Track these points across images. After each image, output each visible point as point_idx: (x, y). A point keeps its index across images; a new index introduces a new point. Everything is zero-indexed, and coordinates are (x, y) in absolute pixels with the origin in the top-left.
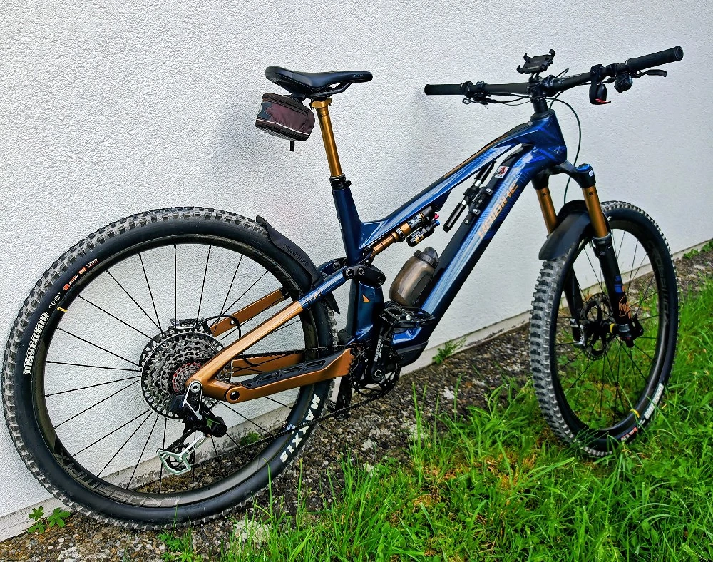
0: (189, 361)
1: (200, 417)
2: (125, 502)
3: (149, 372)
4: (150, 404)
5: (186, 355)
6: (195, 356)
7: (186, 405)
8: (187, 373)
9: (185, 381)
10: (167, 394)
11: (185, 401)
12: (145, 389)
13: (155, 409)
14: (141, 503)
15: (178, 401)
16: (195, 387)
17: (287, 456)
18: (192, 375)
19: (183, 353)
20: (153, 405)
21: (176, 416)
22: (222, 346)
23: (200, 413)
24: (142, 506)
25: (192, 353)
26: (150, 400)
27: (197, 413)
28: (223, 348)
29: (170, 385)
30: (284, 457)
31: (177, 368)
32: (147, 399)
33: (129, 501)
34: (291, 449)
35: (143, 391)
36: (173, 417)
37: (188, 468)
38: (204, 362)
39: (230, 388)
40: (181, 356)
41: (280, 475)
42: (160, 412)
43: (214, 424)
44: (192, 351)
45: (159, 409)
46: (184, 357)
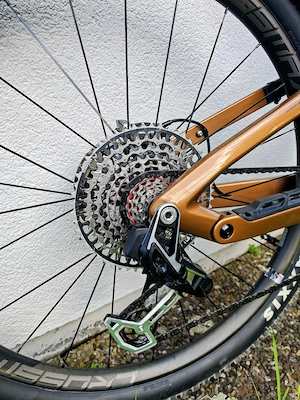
0: (152, 174)
1: (177, 267)
2: (60, 388)
3: (88, 191)
4: (91, 244)
5: (147, 164)
6: (161, 168)
7: (154, 245)
8: (150, 193)
9: (149, 205)
10: (118, 228)
11: (153, 239)
12: (82, 221)
13: (99, 252)
14: (84, 387)
15: (140, 238)
16: (168, 215)
17: (272, 313)
18: (159, 195)
19: (142, 162)
20: (97, 246)
21: (132, 262)
22: (198, 154)
23: (177, 259)
24: (85, 390)
25: (155, 162)
26: (92, 238)
27: (172, 259)
28: (200, 158)
29: (123, 214)
30: (268, 314)
31: (133, 183)
32: (86, 236)
33: (66, 386)
34: (276, 304)
35: (79, 223)
36: (127, 265)
37: (152, 342)
38: (174, 176)
39: (220, 219)
40: (138, 166)
41: (262, 336)
42: (108, 258)
43: (196, 277)
44: (156, 158)
45: (106, 252)
46: (145, 167)
